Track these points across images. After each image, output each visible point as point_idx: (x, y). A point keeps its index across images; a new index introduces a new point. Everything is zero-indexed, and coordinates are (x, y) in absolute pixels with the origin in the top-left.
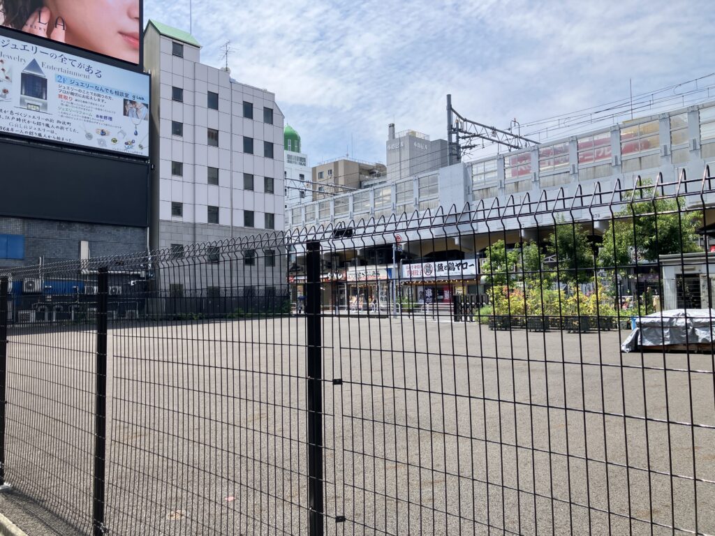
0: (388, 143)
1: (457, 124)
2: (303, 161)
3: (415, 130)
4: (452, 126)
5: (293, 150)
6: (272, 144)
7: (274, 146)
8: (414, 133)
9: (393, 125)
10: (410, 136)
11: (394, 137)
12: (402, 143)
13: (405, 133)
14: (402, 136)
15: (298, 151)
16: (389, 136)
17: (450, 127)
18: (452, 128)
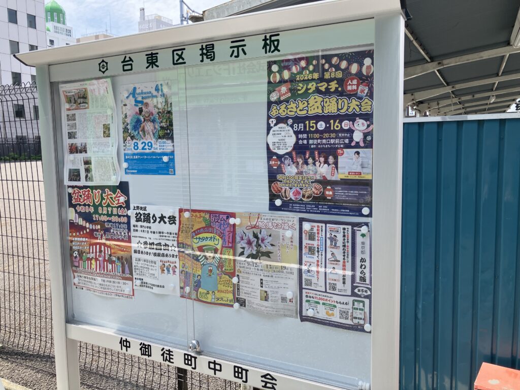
0: (140, 23)
1: (187, 13)
2: (69, 32)
3: (161, 15)
4: (183, 15)
5: (59, 22)
6: (35, 16)
7: (37, 18)
8: (160, 17)
9: (143, 9)
10: (157, 19)
11: (144, 19)
12: (150, 24)
13: (153, 16)
14: (150, 19)
15: (64, 23)
16: (140, 17)
17: (182, 16)
18: (183, 17)
